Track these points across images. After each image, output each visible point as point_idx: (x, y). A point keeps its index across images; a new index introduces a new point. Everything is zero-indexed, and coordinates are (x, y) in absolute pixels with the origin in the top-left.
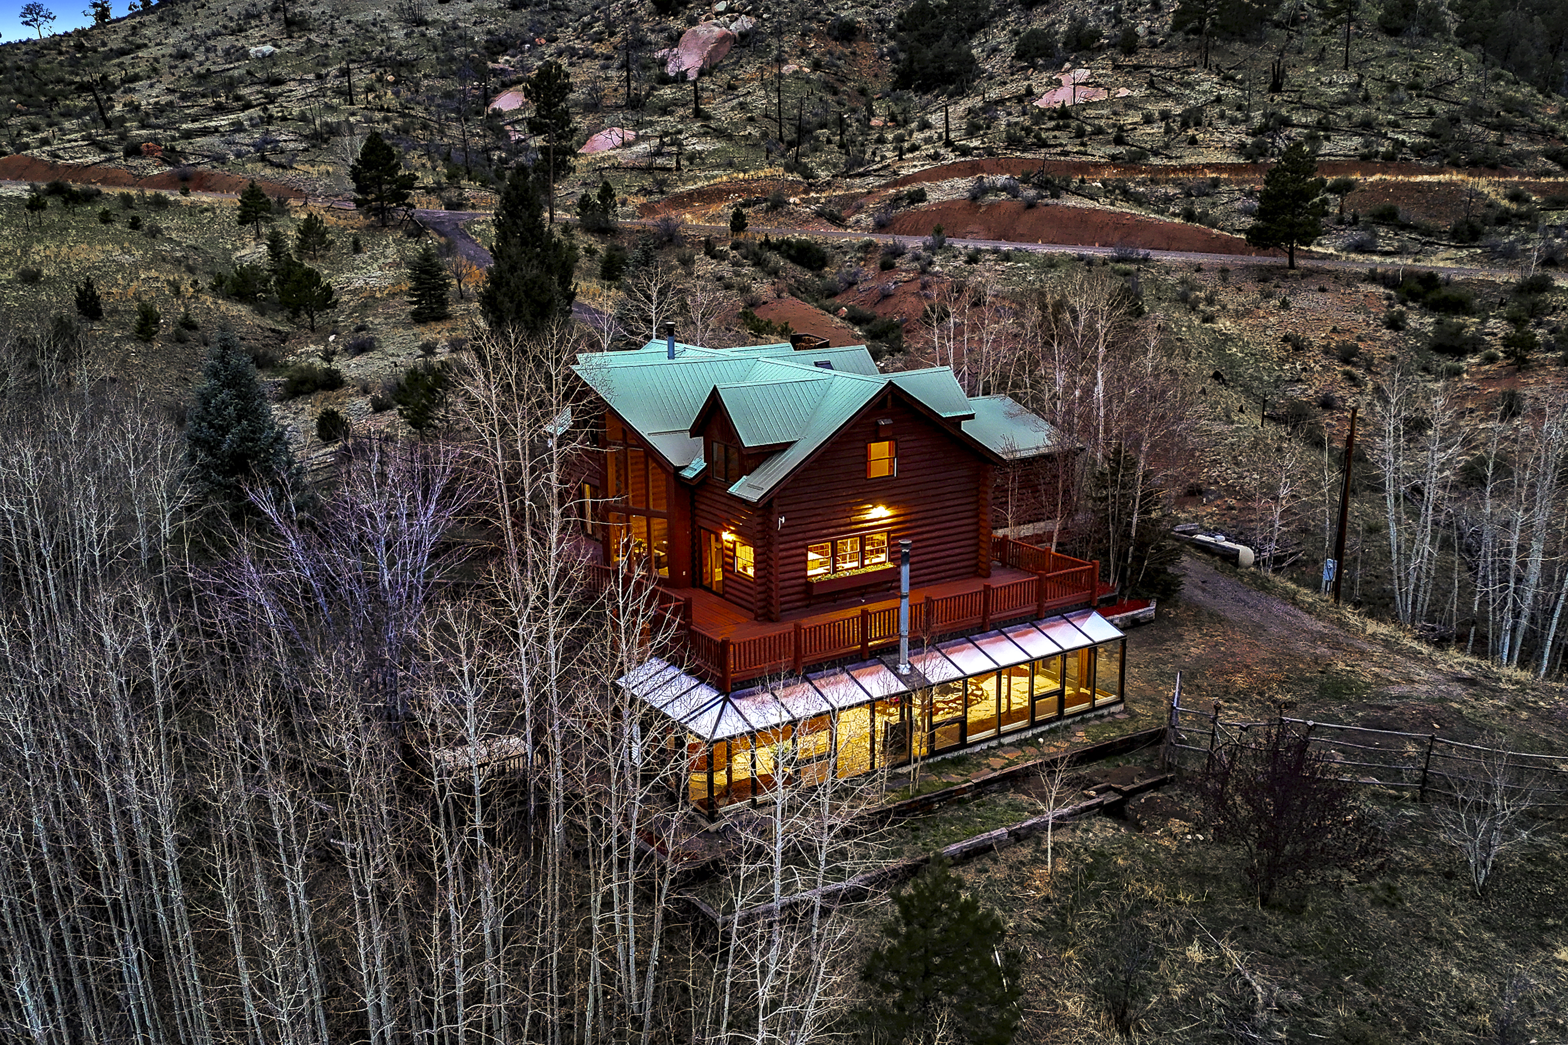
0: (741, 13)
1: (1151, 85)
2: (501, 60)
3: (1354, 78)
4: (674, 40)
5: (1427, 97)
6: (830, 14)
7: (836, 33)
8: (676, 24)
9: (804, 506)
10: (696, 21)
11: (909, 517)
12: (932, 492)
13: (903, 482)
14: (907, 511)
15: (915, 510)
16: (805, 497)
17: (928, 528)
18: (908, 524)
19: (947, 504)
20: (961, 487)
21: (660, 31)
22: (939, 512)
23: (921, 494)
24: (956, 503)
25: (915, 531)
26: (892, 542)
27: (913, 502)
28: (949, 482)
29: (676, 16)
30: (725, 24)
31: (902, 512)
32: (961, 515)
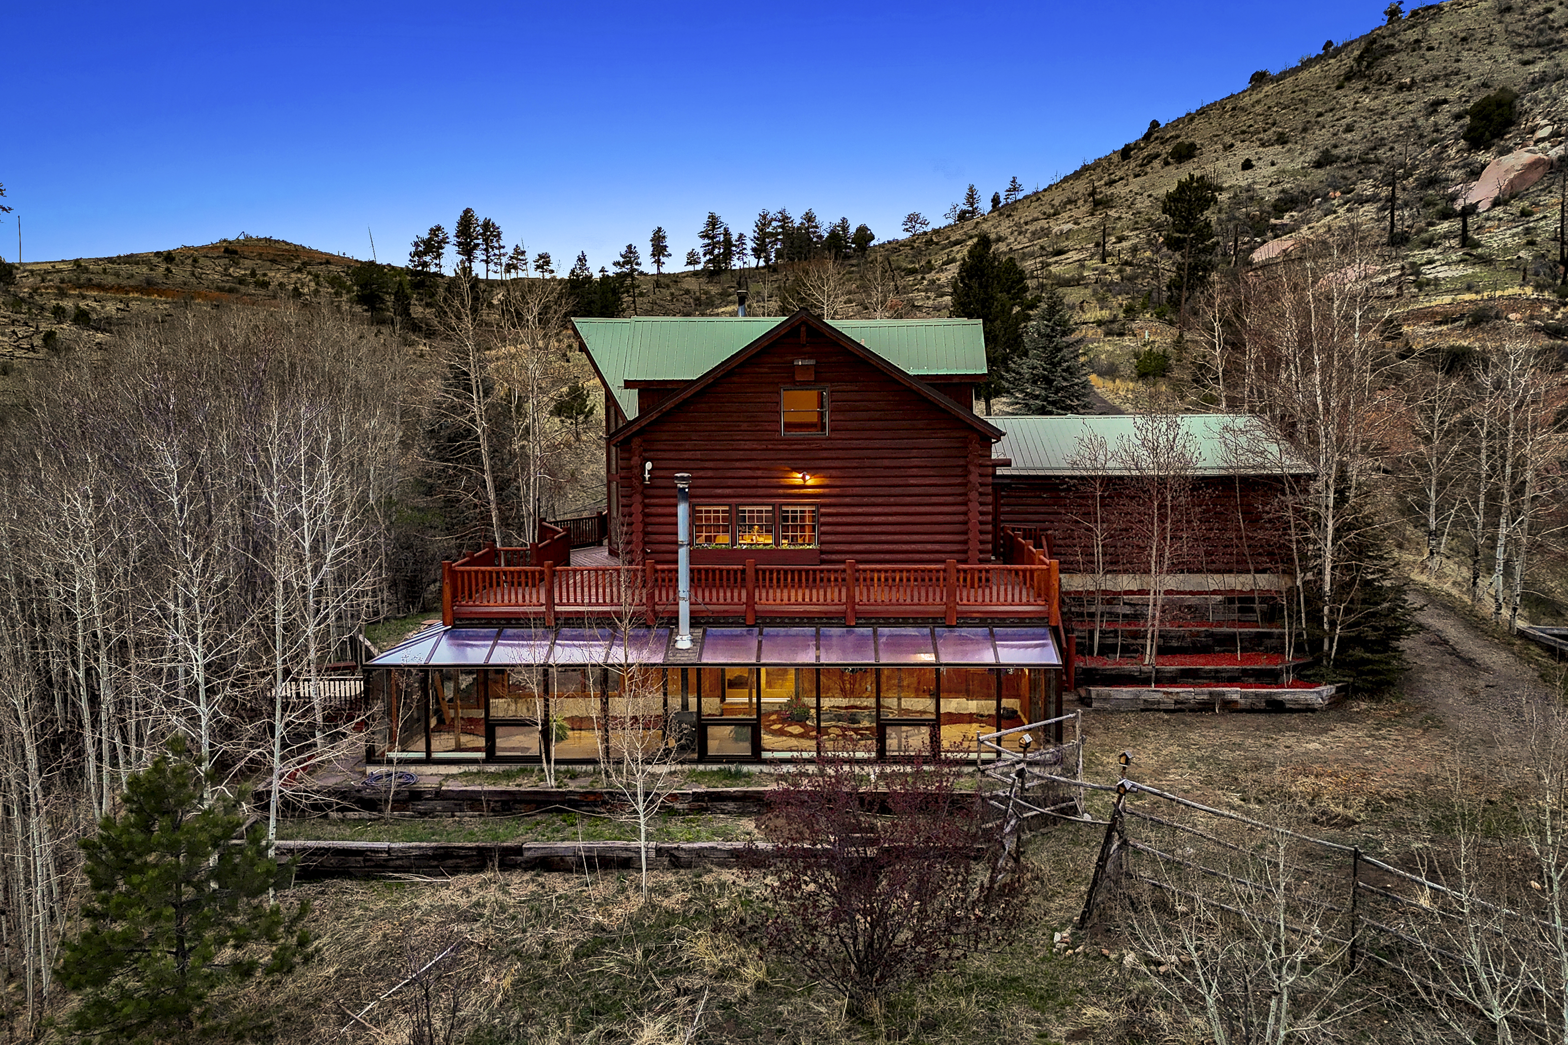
2: (1287, 216)
4: (1475, 173)
8: (1481, 157)
9: (686, 455)
10: (1509, 150)
11: (850, 491)
12: (886, 462)
13: (839, 444)
14: (847, 482)
15: (858, 482)
16: (688, 445)
17: (879, 510)
18: (847, 500)
19: (912, 481)
20: (937, 462)
21: (1463, 167)
22: (898, 490)
23: (867, 463)
24: (927, 481)
25: (860, 510)
26: (822, 519)
27: (855, 472)
28: (914, 452)
29: (1487, 149)
30: (1544, 151)
31: (838, 482)
32: (935, 499)
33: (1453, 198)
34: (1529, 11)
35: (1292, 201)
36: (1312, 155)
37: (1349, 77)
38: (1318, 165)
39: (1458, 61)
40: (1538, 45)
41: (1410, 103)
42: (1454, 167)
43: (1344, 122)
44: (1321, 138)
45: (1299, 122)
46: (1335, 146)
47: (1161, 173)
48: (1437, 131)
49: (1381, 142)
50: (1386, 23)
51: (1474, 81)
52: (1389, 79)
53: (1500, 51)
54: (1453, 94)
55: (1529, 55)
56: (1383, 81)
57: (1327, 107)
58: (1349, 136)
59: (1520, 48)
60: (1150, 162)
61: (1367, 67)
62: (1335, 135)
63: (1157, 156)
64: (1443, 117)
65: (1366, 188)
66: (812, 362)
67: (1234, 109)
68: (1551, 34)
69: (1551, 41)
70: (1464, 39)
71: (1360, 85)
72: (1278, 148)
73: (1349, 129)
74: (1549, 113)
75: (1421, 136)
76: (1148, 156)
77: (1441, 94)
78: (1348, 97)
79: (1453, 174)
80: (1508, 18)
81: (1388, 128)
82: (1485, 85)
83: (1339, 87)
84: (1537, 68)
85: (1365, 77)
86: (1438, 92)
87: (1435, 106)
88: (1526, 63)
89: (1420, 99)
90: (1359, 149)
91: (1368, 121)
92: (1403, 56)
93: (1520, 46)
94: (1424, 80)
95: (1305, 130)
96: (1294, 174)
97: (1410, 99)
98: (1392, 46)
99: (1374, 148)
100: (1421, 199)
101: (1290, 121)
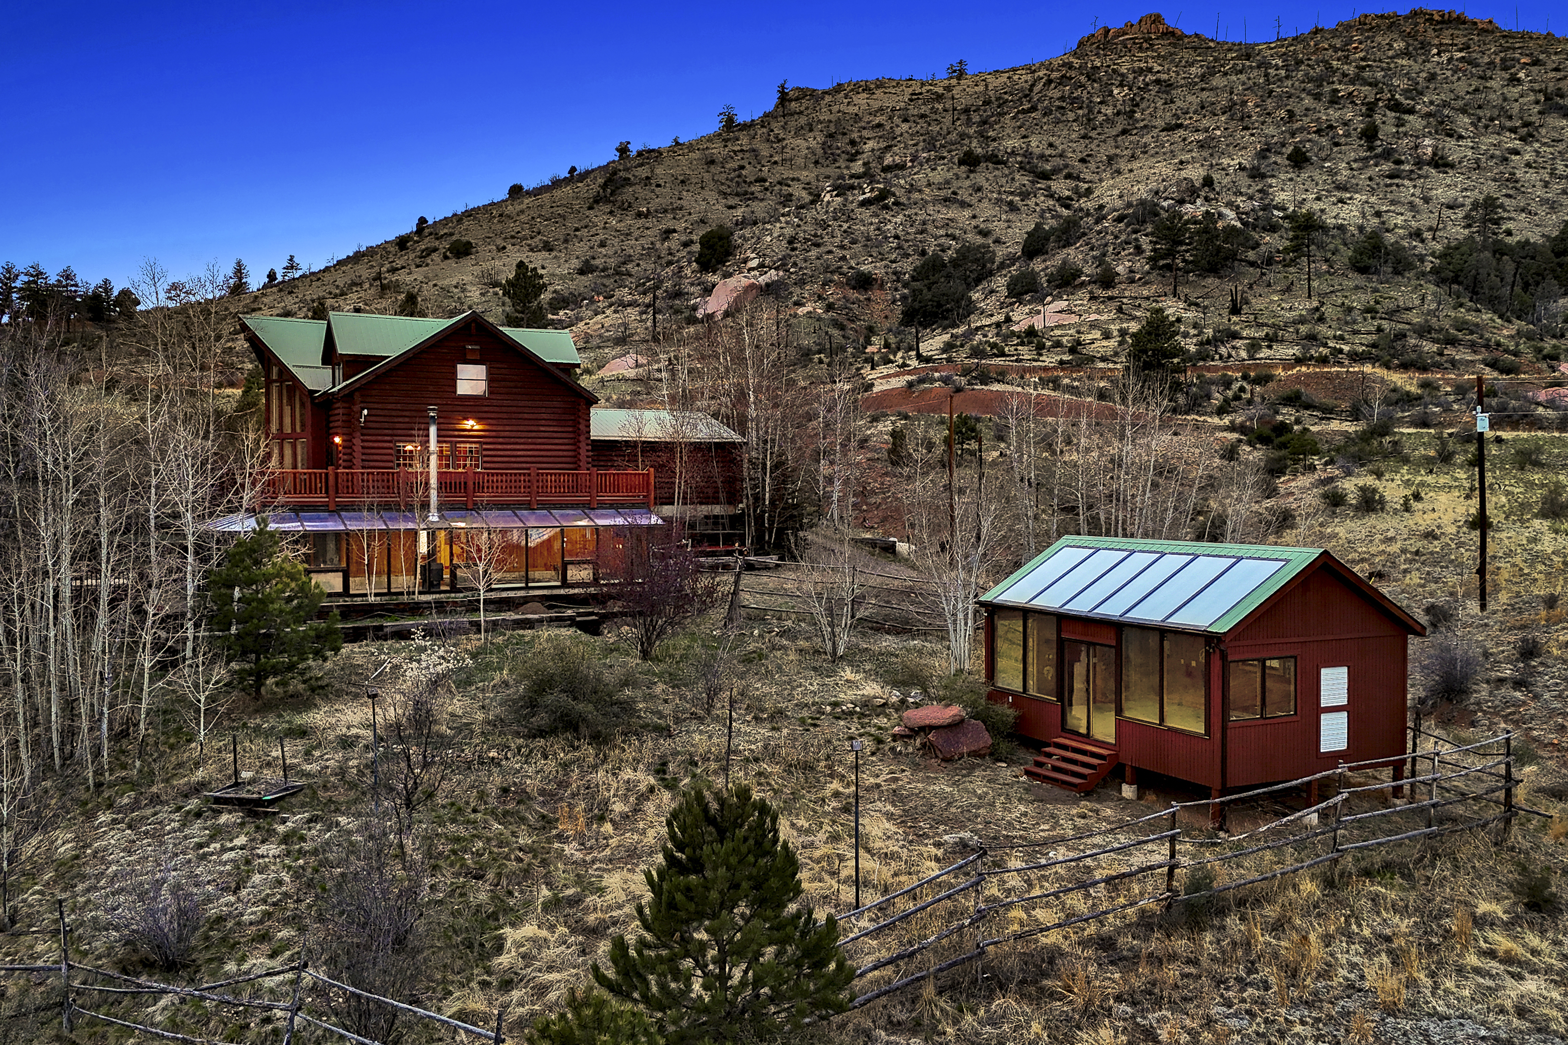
0: (771, 269)
1: (1120, 310)
2: (561, 313)
3: (1315, 304)
4: (708, 290)
5: (1381, 318)
6: (851, 268)
7: (853, 282)
8: (711, 278)
9: (390, 406)
10: (730, 275)
11: (502, 434)
12: (526, 416)
13: (495, 402)
14: (499, 428)
15: (507, 428)
16: (391, 399)
17: (522, 447)
18: (501, 440)
19: (542, 429)
20: (556, 417)
21: (699, 284)
22: (533, 434)
23: (514, 416)
24: (551, 429)
25: (509, 447)
26: (485, 453)
27: (505, 422)
28: (543, 410)
29: (714, 272)
30: (755, 277)
31: (494, 428)
32: (557, 441)
33: (695, 308)
34: (728, 166)
35: (563, 301)
36: (575, 263)
37: (597, 200)
38: (582, 272)
39: (680, 199)
40: (737, 195)
41: (648, 228)
42: (692, 284)
43: (598, 238)
44: (581, 249)
45: (561, 233)
46: (594, 258)
47: (442, 265)
48: (670, 254)
49: (629, 259)
50: (617, 159)
51: (695, 217)
52: (630, 207)
53: (712, 196)
54: (681, 226)
55: (732, 201)
56: (626, 207)
57: (583, 223)
58: (603, 250)
59: (725, 195)
60: (429, 255)
61: (611, 194)
62: (592, 248)
63: (435, 250)
64: (674, 242)
65: (624, 294)
66: (478, 347)
67: (501, 215)
68: (745, 187)
69: (746, 193)
70: (683, 182)
71: (607, 208)
72: (545, 254)
73: (603, 244)
74: (755, 249)
75: (659, 257)
76: (427, 249)
77: (671, 224)
78: (599, 216)
79: (692, 289)
80: (713, 169)
81: (633, 247)
82: (702, 221)
83: (590, 208)
84: (739, 213)
85: (610, 202)
86: (668, 223)
87: (667, 234)
88: (730, 207)
89: (657, 226)
90: (612, 262)
91: (617, 240)
92: (638, 188)
93: (725, 194)
94: (656, 211)
95: (566, 241)
96: (562, 277)
97: (647, 225)
98: (629, 179)
99: (624, 263)
100: (671, 307)
101: (554, 232)
